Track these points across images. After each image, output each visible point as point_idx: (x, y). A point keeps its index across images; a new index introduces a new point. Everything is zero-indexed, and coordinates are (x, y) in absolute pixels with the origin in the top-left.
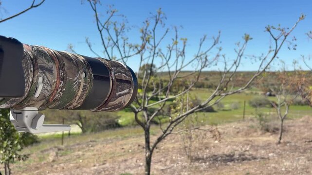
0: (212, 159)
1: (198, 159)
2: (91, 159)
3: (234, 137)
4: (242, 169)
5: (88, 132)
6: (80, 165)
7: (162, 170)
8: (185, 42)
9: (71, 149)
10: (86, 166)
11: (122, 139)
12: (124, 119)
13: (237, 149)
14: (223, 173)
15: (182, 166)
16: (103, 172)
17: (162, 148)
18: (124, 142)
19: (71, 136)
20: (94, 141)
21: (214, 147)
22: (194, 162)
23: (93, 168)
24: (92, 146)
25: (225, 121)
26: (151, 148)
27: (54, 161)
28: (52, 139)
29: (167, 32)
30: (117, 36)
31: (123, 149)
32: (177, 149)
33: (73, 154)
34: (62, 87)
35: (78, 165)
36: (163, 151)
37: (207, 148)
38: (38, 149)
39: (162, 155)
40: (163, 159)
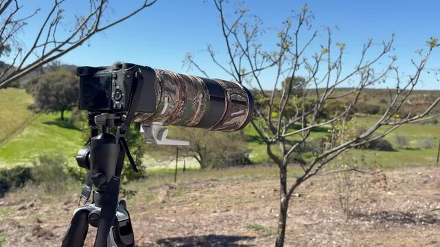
0: (379, 217)
1: (359, 215)
2: (210, 203)
3: (418, 189)
4: (425, 235)
5: (209, 169)
6: (196, 210)
7: (306, 225)
8: (342, 49)
9: (186, 188)
10: (204, 211)
11: (253, 181)
12: (257, 155)
13: (421, 205)
14: (395, 238)
15: (334, 223)
16: (226, 221)
17: (308, 196)
18: (255, 184)
19: (186, 172)
20: (215, 180)
21: (385, 200)
22: (352, 219)
23: (212, 215)
24: (212, 186)
25: (406, 164)
26: (288, 191)
27: (164, 202)
28: (163, 174)
29: (314, 36)
30: (248, 42)
31: (253, 193)
32: (329, 200)
33: (188, 194)
34: (183, 106)
35: (194, 209)
36: (310, 200)
37: (374, 201)
38: (145, 186)
39: (307, 206)
40: (307, 212)
